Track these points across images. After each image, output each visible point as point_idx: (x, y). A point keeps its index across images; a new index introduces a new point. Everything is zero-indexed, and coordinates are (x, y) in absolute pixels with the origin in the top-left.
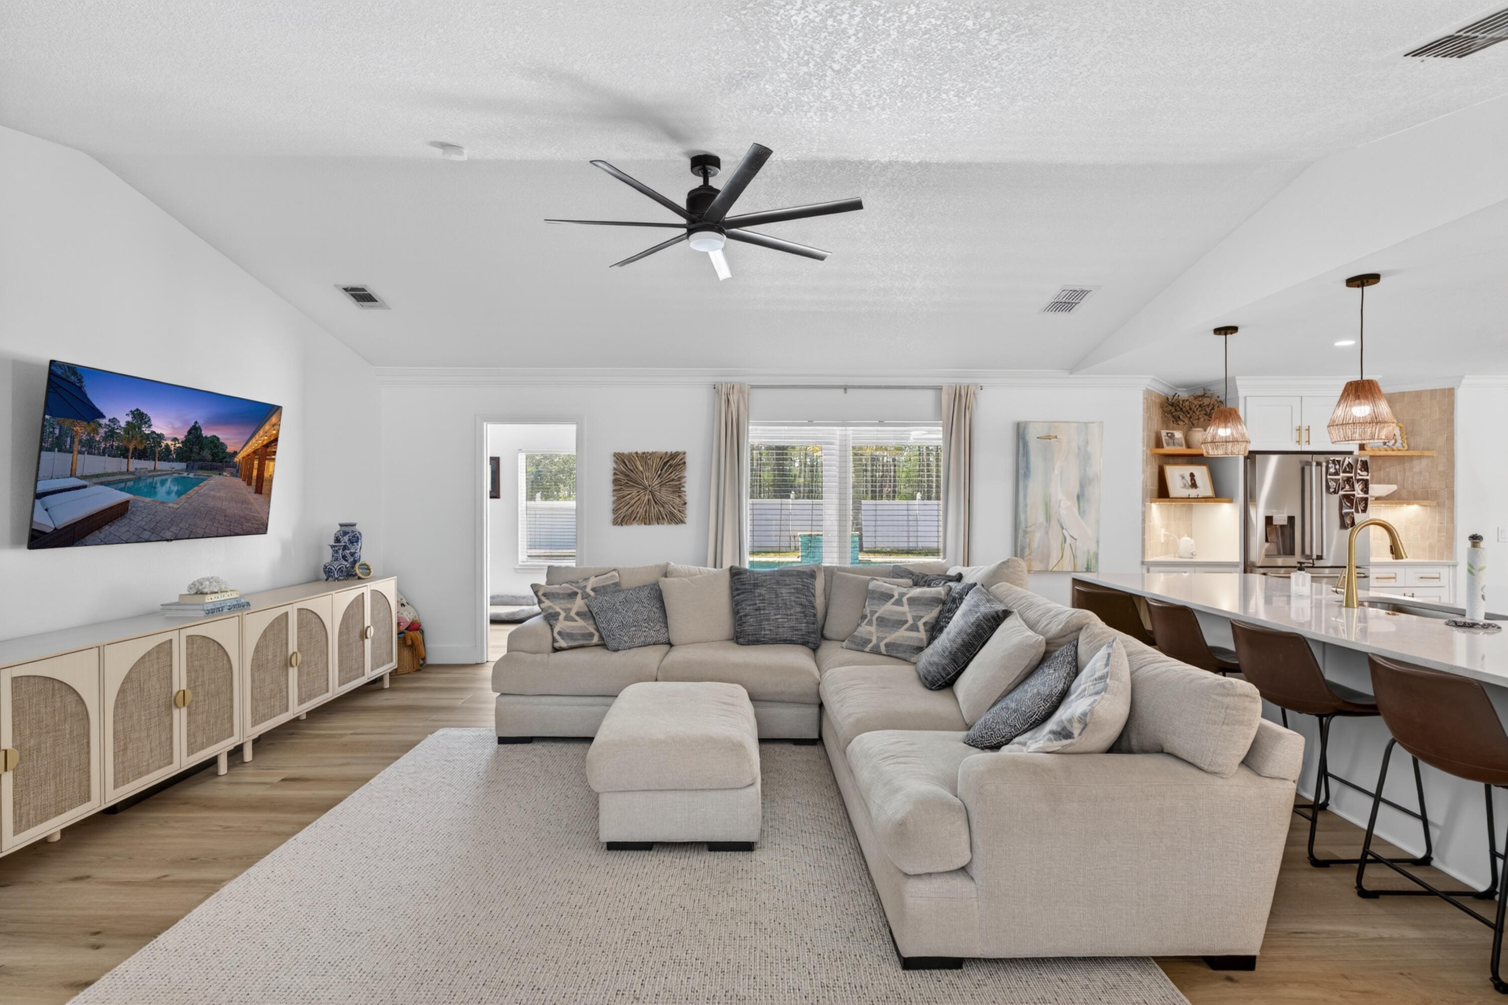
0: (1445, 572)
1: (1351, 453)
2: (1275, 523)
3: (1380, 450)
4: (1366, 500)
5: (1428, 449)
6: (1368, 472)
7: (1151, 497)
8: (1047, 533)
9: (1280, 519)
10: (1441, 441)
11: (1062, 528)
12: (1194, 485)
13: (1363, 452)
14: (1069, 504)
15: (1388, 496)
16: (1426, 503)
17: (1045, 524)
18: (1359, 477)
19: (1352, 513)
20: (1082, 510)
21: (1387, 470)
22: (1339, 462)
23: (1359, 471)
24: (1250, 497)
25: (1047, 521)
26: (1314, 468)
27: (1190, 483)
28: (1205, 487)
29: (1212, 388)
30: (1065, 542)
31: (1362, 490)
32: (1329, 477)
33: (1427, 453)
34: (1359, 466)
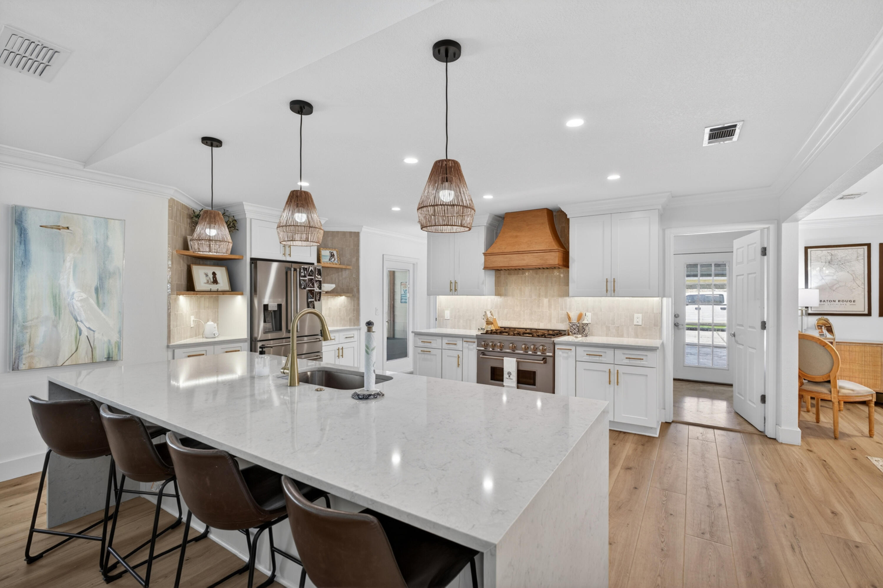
0: (356, 333)
1: (313, 264)
2: (270, 309)
3: (327, 264)
4: (320, 293)
5: (349, 265)
6: (321, 276)
7: (177, 290)
8: (55, 326)
9: (273, 307)
10: (354, 260)
11: (77, 320)
12: (215, 281)
13: (320, 264)
14: (84, 296)
15: (330, 291)
16: (348, 295)
17: (53, 316)
18: (316, 279)
19: (313, 301)
20: (101, 302)
21: (331, 276)
22: (306, 268)
23: (317, 275)
24: (254, 290)
25: (55, 315)
26: (292, 272)
27: (212, 280)
28: (223, 283)
29: (230, 210)
30: (80, 334)
31: (318, 287)
32: (301, 278)
33: (348, 267)
34: (317, 273)
